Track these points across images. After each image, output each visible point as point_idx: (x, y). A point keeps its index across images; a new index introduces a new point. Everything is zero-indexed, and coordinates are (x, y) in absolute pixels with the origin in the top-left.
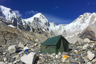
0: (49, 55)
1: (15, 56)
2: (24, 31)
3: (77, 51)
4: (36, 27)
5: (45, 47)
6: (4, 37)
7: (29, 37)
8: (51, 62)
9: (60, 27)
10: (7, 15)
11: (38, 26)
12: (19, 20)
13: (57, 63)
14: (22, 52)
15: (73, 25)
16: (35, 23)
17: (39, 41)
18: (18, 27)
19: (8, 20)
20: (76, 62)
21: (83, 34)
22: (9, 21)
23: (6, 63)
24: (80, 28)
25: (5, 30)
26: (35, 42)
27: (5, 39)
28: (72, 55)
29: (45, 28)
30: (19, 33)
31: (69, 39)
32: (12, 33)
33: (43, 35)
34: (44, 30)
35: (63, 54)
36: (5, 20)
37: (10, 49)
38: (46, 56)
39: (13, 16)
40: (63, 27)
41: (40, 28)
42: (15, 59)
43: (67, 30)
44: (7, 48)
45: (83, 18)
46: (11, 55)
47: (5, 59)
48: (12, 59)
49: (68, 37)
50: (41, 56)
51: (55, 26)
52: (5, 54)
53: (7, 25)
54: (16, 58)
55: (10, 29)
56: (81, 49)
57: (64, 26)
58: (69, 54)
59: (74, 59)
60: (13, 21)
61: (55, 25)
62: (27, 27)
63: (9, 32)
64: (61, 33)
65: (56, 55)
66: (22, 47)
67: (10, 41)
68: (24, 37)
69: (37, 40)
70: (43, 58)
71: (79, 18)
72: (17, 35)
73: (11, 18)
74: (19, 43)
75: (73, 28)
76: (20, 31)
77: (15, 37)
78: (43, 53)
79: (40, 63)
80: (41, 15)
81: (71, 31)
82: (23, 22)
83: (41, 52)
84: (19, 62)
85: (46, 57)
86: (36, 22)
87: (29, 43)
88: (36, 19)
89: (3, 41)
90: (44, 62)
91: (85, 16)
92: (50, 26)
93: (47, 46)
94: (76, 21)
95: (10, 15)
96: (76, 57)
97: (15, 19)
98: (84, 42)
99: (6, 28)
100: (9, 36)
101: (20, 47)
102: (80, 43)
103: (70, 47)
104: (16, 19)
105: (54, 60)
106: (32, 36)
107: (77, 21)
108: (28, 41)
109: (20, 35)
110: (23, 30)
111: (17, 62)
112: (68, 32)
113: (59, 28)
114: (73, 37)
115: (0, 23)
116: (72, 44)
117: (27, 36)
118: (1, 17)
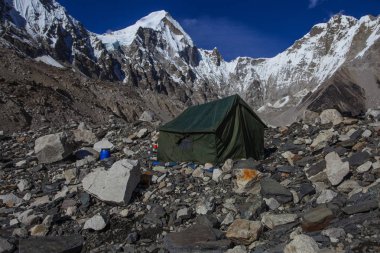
0: (188, 171)
1: (60, 172)
2: (99, 81)
3: (293, 155)
4: (146, 64)
5: (173, 139)
6: (22, 105)
7: (118, 105)
8: (194, 193)
9: (237, 69)
10: (31, 15)
11: (152, 63)
12: (79, 37)
13: (218, 197)
14: (89, 158)
15: (290, 62)
16: (140, 51)
17: (155, 118)
18: (77, 64)
19: (34, 37)
20: (284, 192)
21: (322, 97)
22: (40, 39)
23: (27, 197)
25: (22, 75)
26: (139, 125)
27: (23, 112)
28: (272, 169)
29: (181, 69)
30: (77, 89)
31: (270, 115)
32: (50, 88)
33: (172, 99)
34: (176, 79)
35: (242, 164)
36: (22, 36)
37: (42, 147)
38: (176, 172)
39: (56, 22)
40: (249, 67)
41: (163, 72)
42: (60, 185)
43: (267, 78)
44: (30, 146)
45: (327, 35)
46: (45, 169)
47: (22, 185)
48: (51, 184)
49: (270, 105)
50: (159, 174)
51: (218, 64)
52: (24, 167)
53: (33, 57)
54: (67, 182)
55: (44, 71)
56: (308, 148)
57: (254, 63)
58: (260, 166)
59: (279, 181)
60: (55, 40)
61: (219, 61)
62: (110, 67)
63: (40, 86)
64: (242, 88)
65: (213, 168)
66: (90, 142)
67: (43, 119)
68: (97, 106)
69: (145, 116)
70: (167, 180)
71: (312, 35)
72: (69, 97)
73: (49, 28)
74: (76, 128)
75: (289, 74)
76: (84, 80)
77: (65, 105)
78: (167, 164)
79: (153, 197)
80: (164, 20)
81: (278, 83)
82: (94, 46)
83: (161, 160)
84: (74, 196)
85: (177, 179)
86: (144, 46)
87: (117, 129)
88: (147, 35)
89: (16, 120)
90: (168, 193)
91: (334, 26)
92: (201, 62)
93: (182, 137)
94: (299, 47)
95: (42, 18)
96: (287, 175)
97: (63, 35)
98: (319, 124)
99: (26, 68)
100: (39, 98)
101: (81, 142)
102: (306, 127)
103: (268, 143)
104: (68, 34)
105: (206, 189)
106: (130, 101)
107: (304, 46)
108: (110, 120)
109: (82, 95)
110: (94, 75)
111: (68, 193)
112: (267, 87)
113: (233, 71)
114: (285, 108)
115: (4, 46)
116: (276, 131)
117: (108, 99)
118: (6, 25)
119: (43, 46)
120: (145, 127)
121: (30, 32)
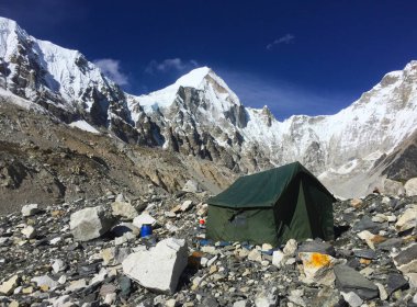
0: (243, 252)
1: (98, 252)
2: (137, 146)
3: (373, 236)
4: (188, 127)
5: (224, 215)
6: (55, 174)
7: (157, 172)
8: (251, 281)
9: (292, 129)
10: (66, 79)
11: (194, 125)
12: (116, 100)
13: (281, 287)
14: (128, 236)
15: (356, 119)
16: (181, 113)
17: (201, 188)
18: (113, 129)
19: (69, 101)
20: (366, 284)
21: (400, 160)
22: (75, 104)
23: (62, 280)
24: (389, 132)
25: (56, 142)
26: (182, 196)
27: (57, 182)
28: (348, 253)
29: (226, 131)
30: (114, 156)
31: (334, 182)
32: (85, 156)
33: (217, 166)
34: (221, 142)
35: (309, 247)
36: (57, 101)
37: (79, 222)
38: (229, 253)
39: (92, 85)
40: (306, 126)
41: (206, 135)
42: (96, 266)
43: (328, 139)
44: (65, 220)
45: (403, 85)
46: (80, 247)
47: (57, 266)
48: (87, 265)
49: (333, 170)
50: (209, 256)
51: (270, 125)
52: (61, 244)
53: (68, 123)
54: (105, 263)
55: (79, 137)
56: (392, 227)
57: (311, 122)
58: (332, 248)
59: (358, 269)
60: (90, 104)
61: (270, 120)
62: (149, 132)
63: (75, 154)
64: (296, 153)
65: (273, 250)
66: (129, 217)
67: (78, 190)
68: (135, 174)
69: (189, 186)
70: (219, 263)
71: (383, 86)
72: (105, 165)
73: (84, 91)
74: (114, 200)
75: (355, 133)
76: (121, 146)
77: (100, 173)
78: (217, 244)
79: (203, 284)
80: (207, 77)
81: (343, 144)
82: (131, 108)
83: (210, 240)
84: (113, 280)
85: (230, 261)
86: (185, 107)
87: (158, 200)
88: (188, 95)
89: (50, 191)
90: (220, 280)
91: (412, 73)
92: (249, 123)
93: (235, 212)
94: (367, 101)
95: (77, 81)
96: (368, 262)
97: (99, 98)
98: (404, 196)
99: (61, 134)
100: (74, 167)
101: (120, 216)
102: (386, 200)
103: (339, 219)
104: (104, 97)
105: (266, 276)
106: (170, 168)
107: (373, 99)
108: (151, 191)
109: (119, 162)
110: (131, 140)
111: (106, 276)
112: (329, 149)
113: (288, 132)
114: (353, 174)
115: (39, 112)
116: (347, 204)
117: (147, 166)
118: (40, 90)
119: (78, 111)
120: (189, 198)
121: (65, 96)
